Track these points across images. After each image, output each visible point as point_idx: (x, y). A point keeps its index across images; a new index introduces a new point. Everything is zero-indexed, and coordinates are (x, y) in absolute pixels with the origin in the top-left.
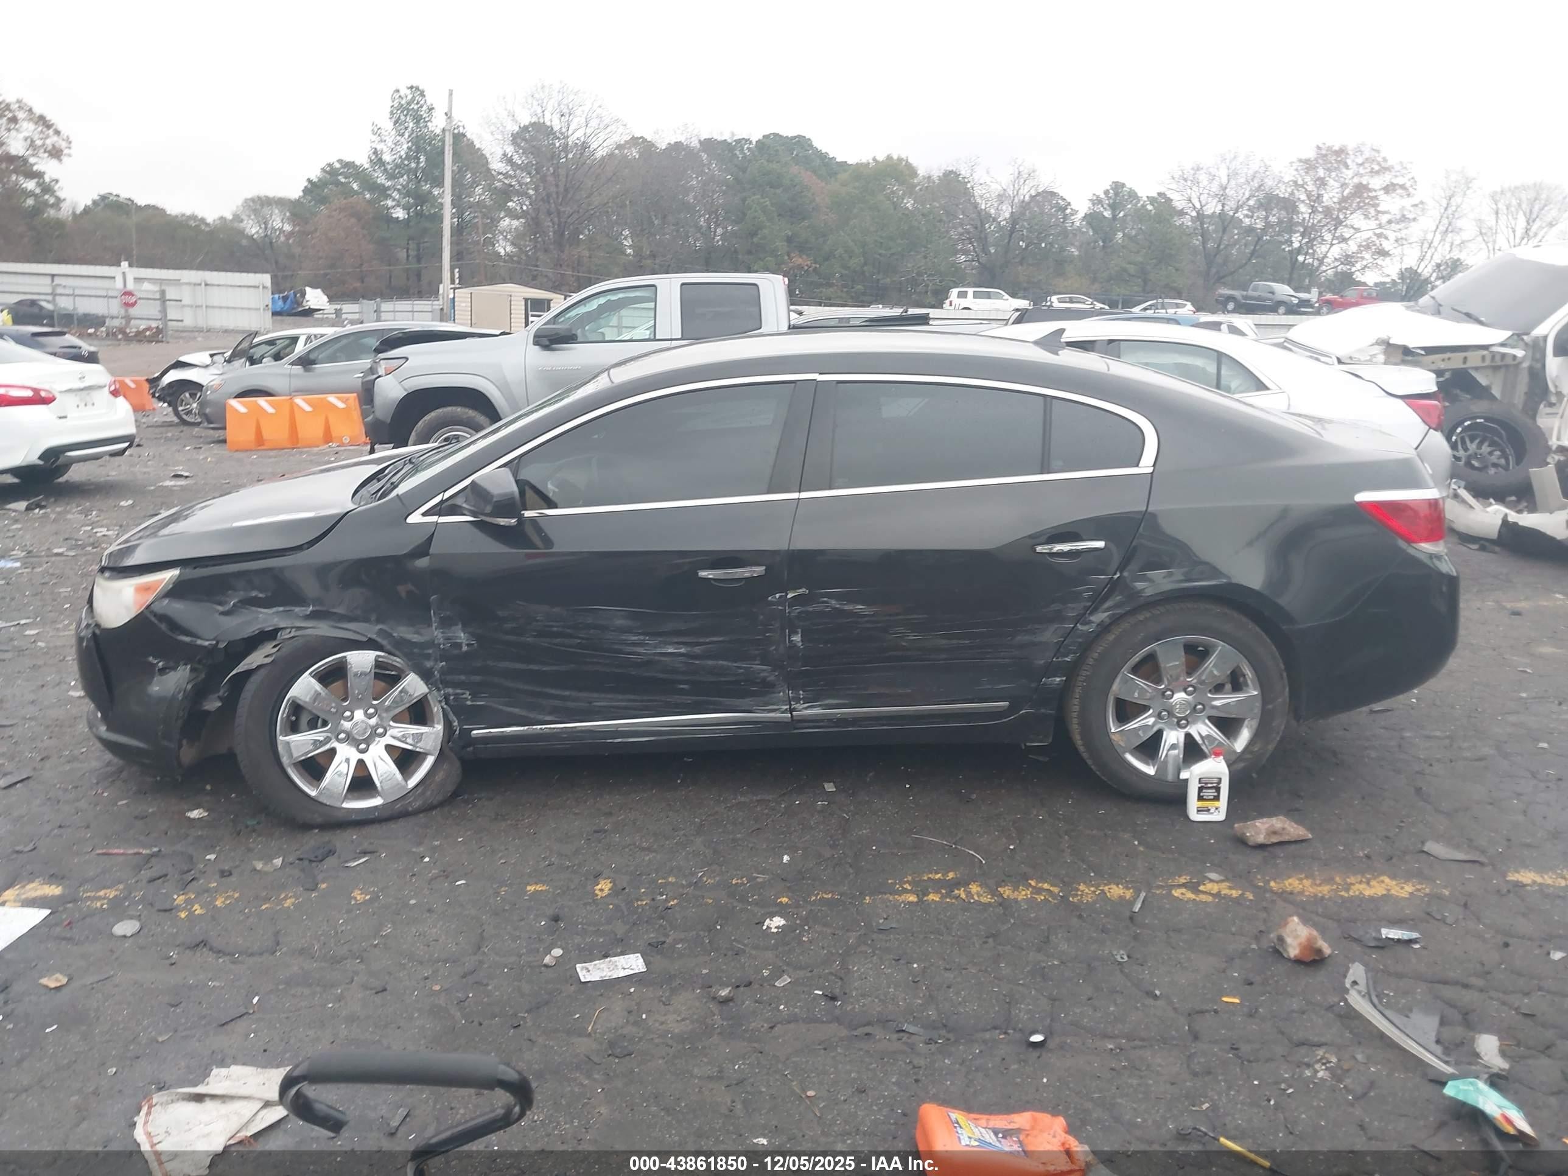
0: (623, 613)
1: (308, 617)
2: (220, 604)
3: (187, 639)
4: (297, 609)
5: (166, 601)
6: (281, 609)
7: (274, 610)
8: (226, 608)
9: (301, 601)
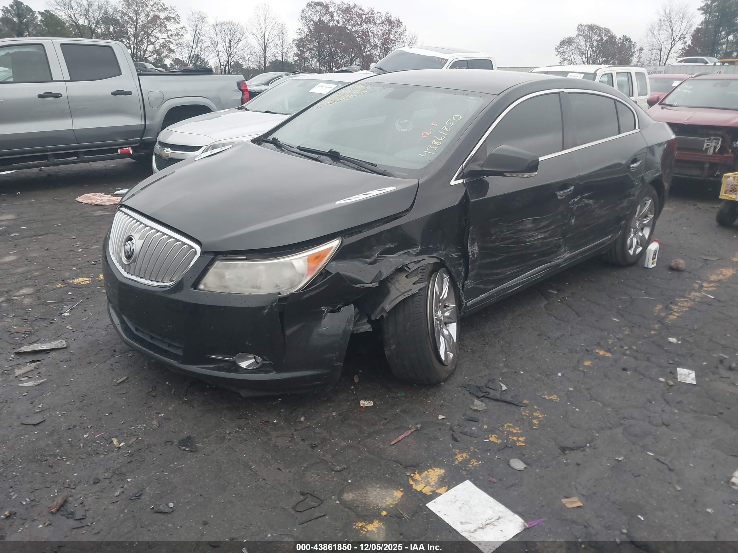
0: (530, 221)
1: (418, 254)
2: (368, 258)
3: (358, 286)
4: (411, 251)
5: (334, 263)
6: (402, 252)
7: (398, 254)
8: (373, 259)
9: (413, 245)
